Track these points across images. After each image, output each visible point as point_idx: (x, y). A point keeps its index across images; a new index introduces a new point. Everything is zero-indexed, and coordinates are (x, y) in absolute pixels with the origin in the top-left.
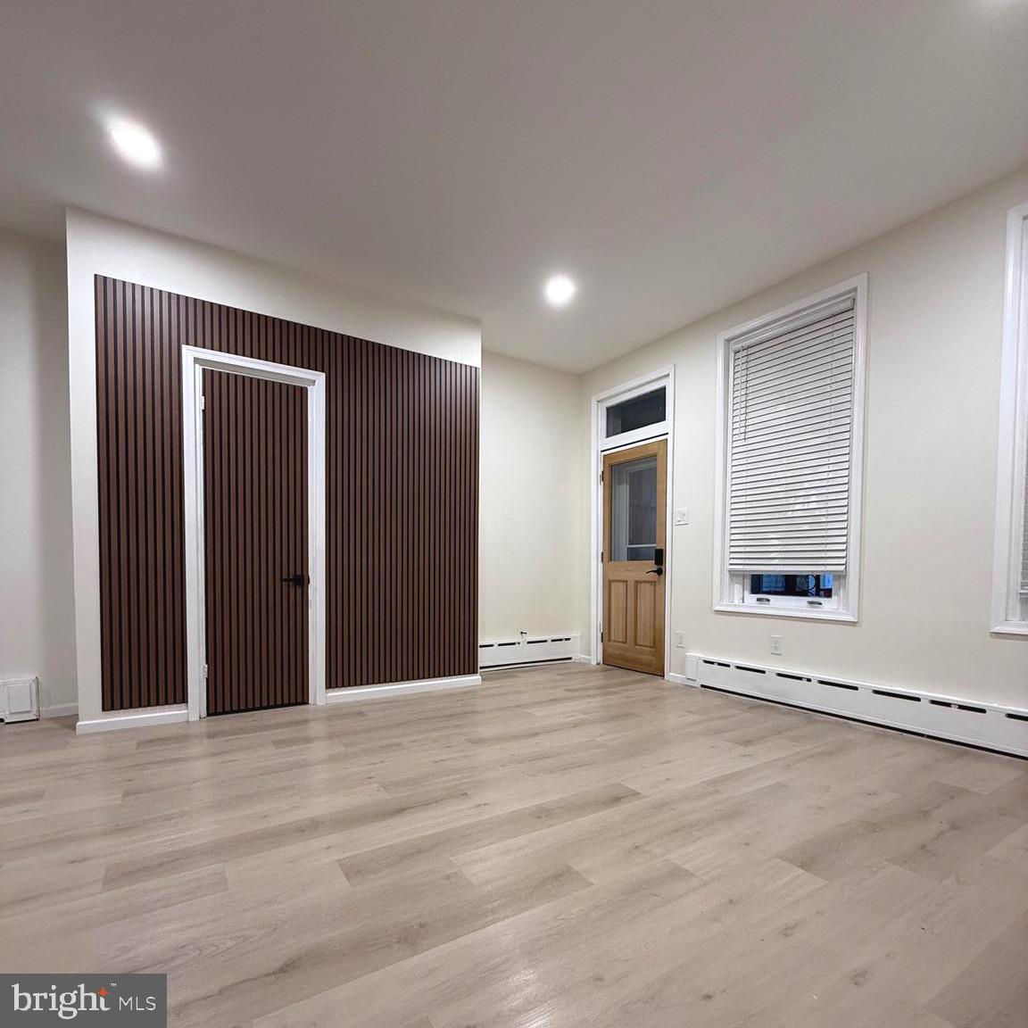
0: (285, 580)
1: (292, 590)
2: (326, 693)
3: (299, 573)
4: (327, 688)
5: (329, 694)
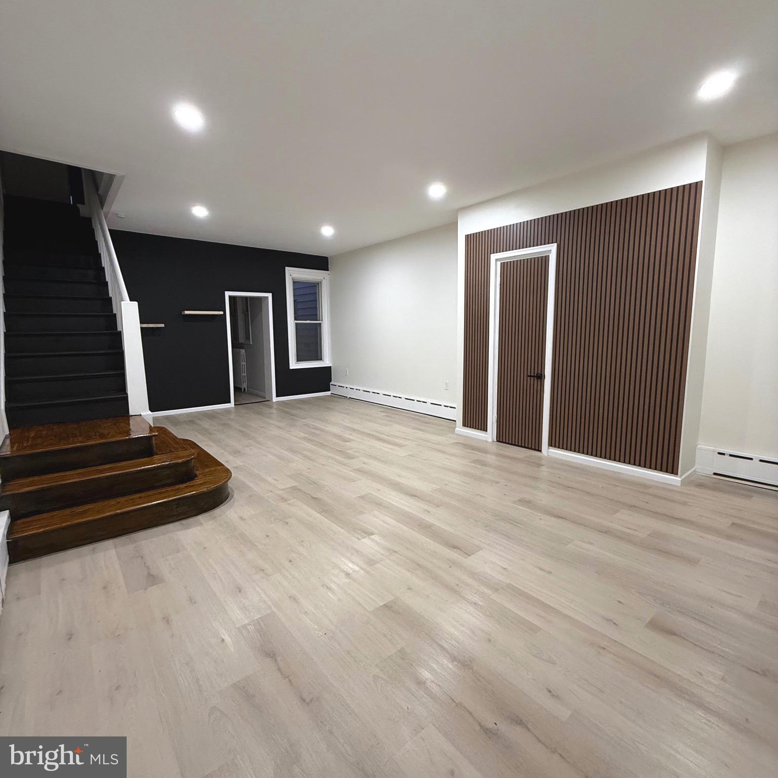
0: (529, 376)
1: (536, 381)
2: (548, 449)
3: (539, 372)
4: (549, 445)
5: (551, 450)
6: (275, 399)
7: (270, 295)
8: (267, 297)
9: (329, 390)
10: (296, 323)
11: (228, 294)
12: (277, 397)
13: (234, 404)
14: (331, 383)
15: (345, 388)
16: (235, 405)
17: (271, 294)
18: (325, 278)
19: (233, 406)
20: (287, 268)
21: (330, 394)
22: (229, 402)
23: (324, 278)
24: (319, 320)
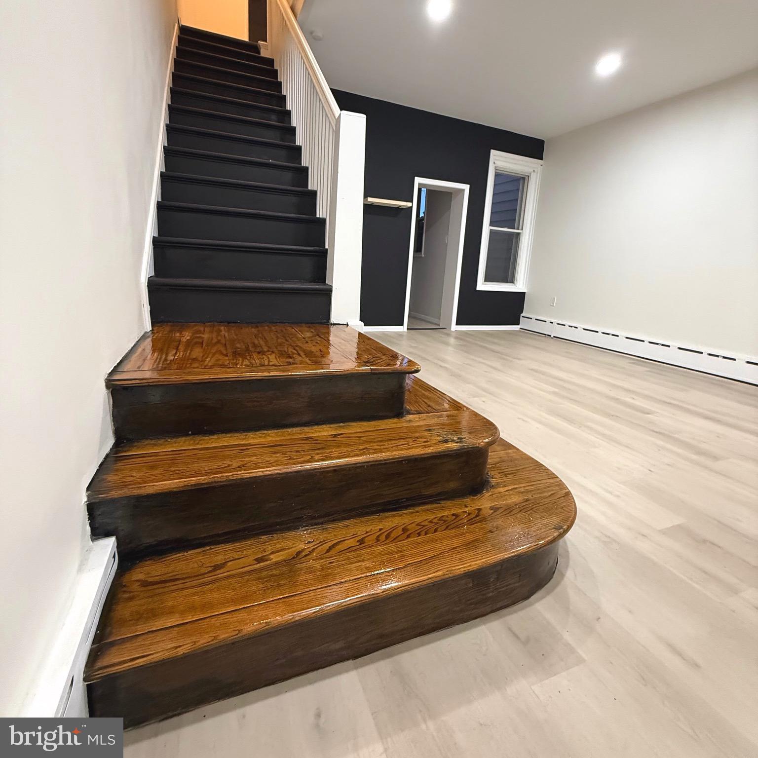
6: (454, 327)
7: (466, 188)
8: (464, 190)
9: (519, 324)
10: (491, 230)
11: (418, 180)
12: (456, 325)
13: (406, 328)
14: (522, 315)
15: (548, 323)
16: (408, 329)
17: (469, 186)
18: (536, 170)
19: (405, 330)
20: (492, 151)
21: (518, 329)
22: (402, 324)
23: (534, 171)
24: (518, 229)
